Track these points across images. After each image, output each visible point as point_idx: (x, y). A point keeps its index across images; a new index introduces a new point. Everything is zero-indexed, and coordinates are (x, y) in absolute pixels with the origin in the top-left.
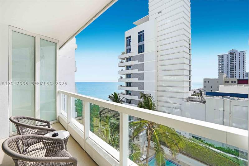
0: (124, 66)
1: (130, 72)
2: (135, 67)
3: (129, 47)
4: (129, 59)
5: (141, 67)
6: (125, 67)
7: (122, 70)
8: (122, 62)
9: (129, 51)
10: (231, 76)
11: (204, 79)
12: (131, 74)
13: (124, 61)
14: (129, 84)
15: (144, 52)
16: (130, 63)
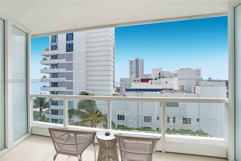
0: (48, 65)
1: (55, 70)
2: (63, 66)
3: (54, 44)
4: (54, 57)
5: (70, 67)
6: (50, 65)
7: (46, 68)
8: (45, 59)
9: (55, 48)
10: (136, 76)
11: (121, 79)
12: (57, 74)
13: (48, 58)
14: (55, 84)
15: (72, 51)
16: (55, 61)
